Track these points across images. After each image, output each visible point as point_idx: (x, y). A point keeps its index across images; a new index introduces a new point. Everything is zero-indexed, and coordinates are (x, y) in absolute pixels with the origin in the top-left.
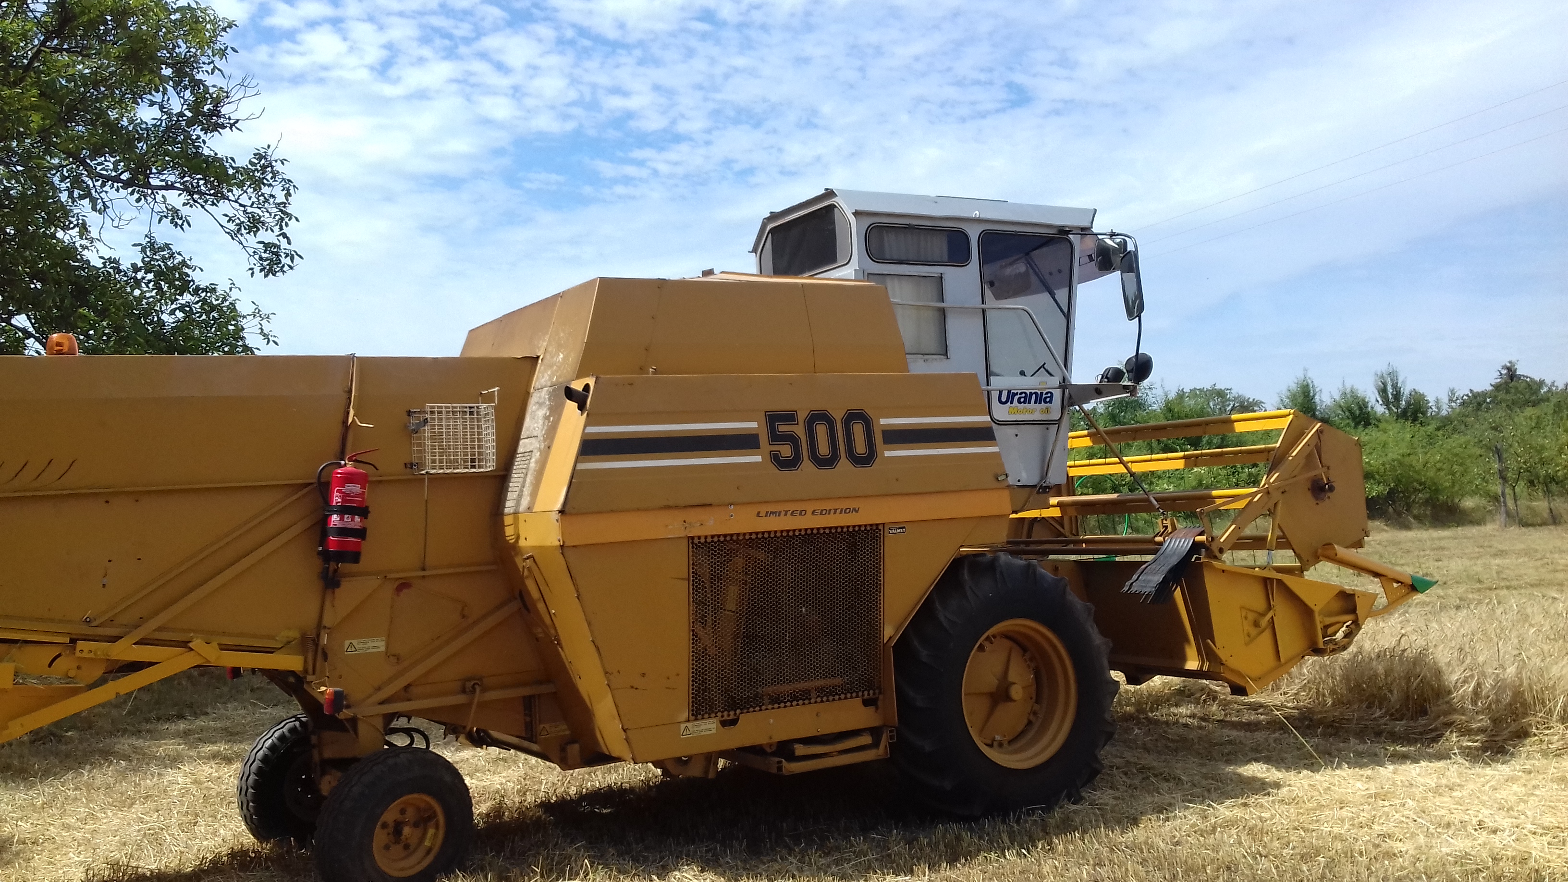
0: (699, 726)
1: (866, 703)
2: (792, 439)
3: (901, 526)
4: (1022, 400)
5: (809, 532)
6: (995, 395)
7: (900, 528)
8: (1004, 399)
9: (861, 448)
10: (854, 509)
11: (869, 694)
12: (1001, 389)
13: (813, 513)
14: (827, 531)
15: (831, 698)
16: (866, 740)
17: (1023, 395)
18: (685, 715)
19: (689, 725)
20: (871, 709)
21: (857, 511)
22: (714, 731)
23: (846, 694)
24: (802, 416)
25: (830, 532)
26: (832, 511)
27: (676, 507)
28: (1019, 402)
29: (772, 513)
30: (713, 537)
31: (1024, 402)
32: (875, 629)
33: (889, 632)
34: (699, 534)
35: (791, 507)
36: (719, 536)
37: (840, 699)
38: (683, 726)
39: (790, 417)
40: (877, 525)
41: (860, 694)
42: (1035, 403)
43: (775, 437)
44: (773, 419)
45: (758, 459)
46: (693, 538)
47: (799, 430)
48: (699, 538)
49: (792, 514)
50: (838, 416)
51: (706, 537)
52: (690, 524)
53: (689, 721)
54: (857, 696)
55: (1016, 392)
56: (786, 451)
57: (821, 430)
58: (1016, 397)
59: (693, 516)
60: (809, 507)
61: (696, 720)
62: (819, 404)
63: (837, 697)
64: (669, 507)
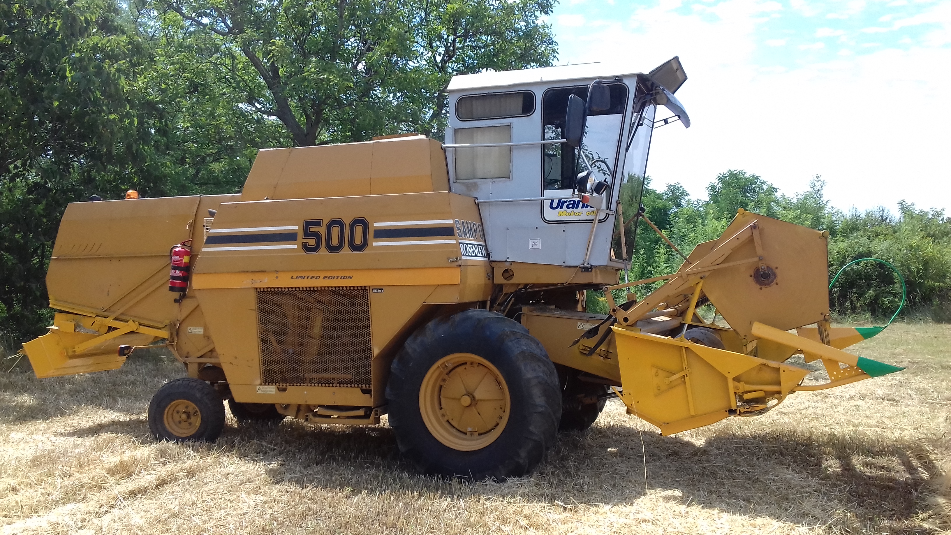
0: (266, 388)
1: (364, 391)
2: (317, 236)
3: (381, 289)
4: (571, 206)
5: (323, 289)
6: (547, 203)
7: (380, 289)
8: (554, 205)
9: (358, 240)
10: (349, 277)
11: (366, 387)
12: (553, 199)
13: (324, 278)
14: (334, 289)
15: (342, 385)
16: (361, 413)
17: (572, 202)
18: (259, 382)
19: (261, 387)
20: (367, 396)
21: (351, 278)
22: (274, 393)
23: (351, 384)
24: (325, 222)
25: (336, 289)
26: (336, 278)
27: (247, 272)
28: (568, 207)
29: (300, 277)
30: (267, 288)
31: (573, 207)
32: (368, 349)
33: (376, 351)
34: (260, 287)
35: (311, 274)
36: (271, 288)
37: (347, 387)
38: (258, 387)
39: (318, 223)
40: (365, 287)
41: (360, 385)
42: (583, 207)
43: (307, 234)
44: (308, 224)
45: (295, 246)
46: (256, 289)
47: (322, 230)
48: (260, 289)
49: (311, 278)
50: (347, 222)
51: (264, 289)
52: (255, 281)
53: (261, 385)
54: (358, 387)
55: (565, 200)
56: (312, 242)
57: (336, 230)
58: (565, 204)
59: (257, 277)
60: (322, 275)
61: (265, 385)
62: (336, 216)
63: (345, 385)
64: (243, 272)
